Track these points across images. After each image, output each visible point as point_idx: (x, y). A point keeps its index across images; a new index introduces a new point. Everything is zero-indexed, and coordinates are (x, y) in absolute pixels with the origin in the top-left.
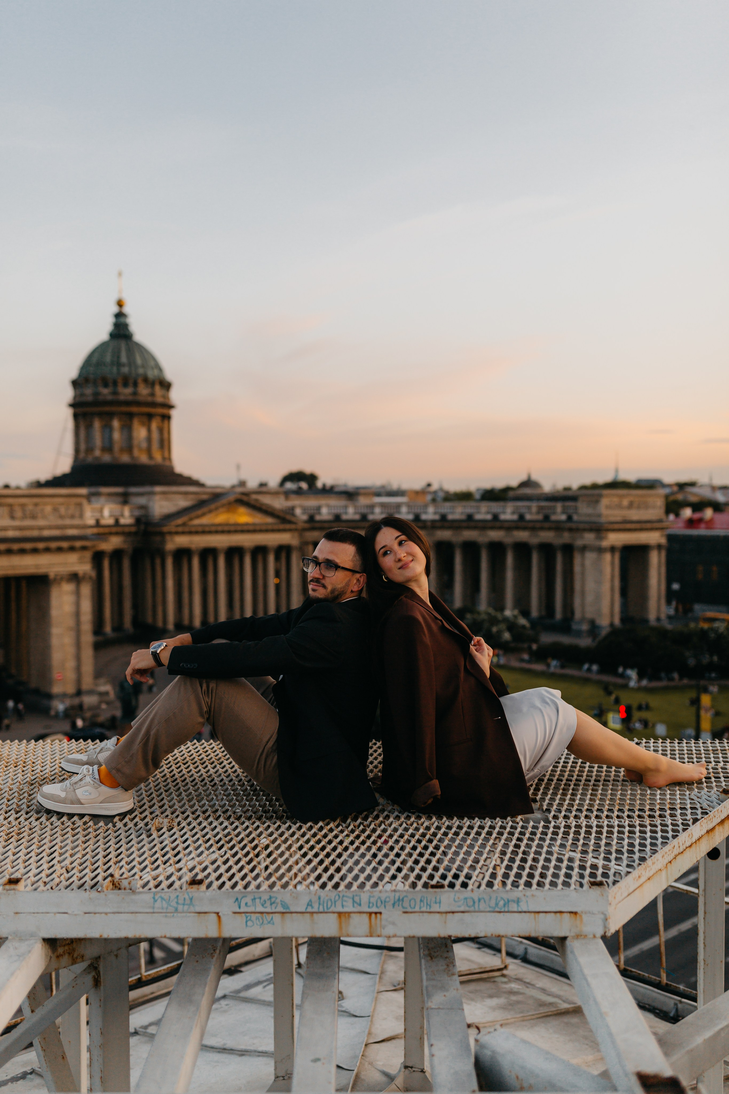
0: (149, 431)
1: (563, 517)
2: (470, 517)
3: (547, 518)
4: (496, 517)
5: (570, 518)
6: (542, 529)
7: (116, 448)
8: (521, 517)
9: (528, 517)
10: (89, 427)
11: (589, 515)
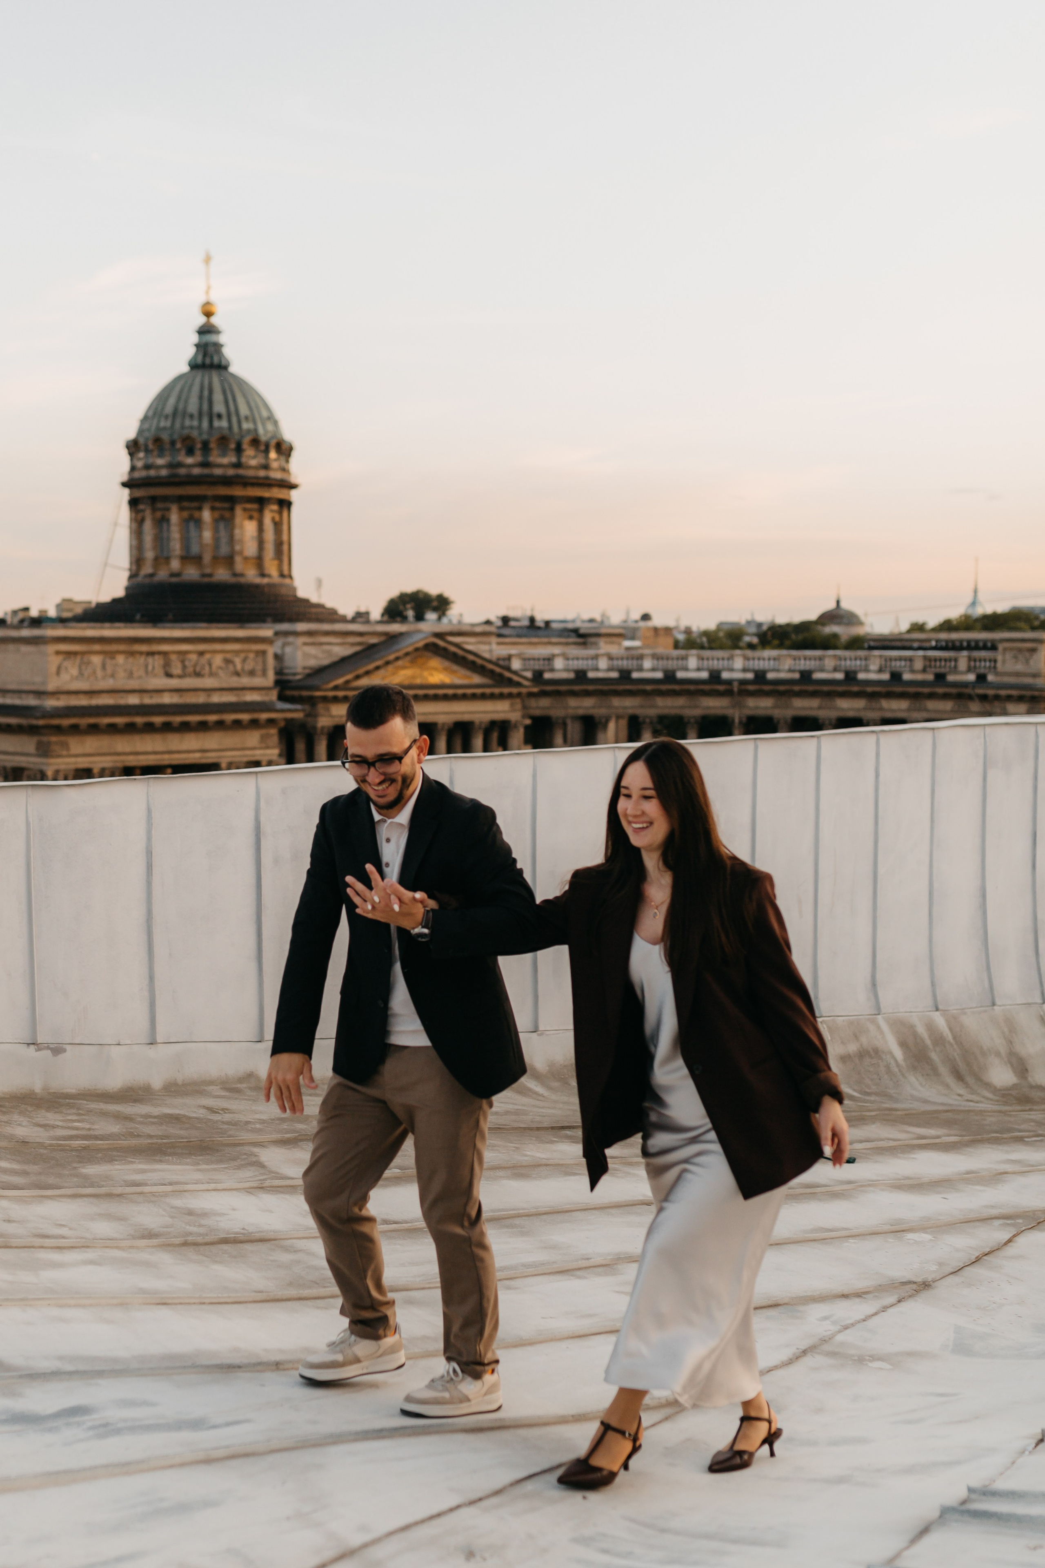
0: (261, 529)
1: (971, 677)
2: (806, 675)
3: (940, 677)
4: (850, 676)
5: (981, 678)
6: (931, 696)
7: (207, 558)
8: (896, 676)
9: (907, 676)
10: (162, 522)
11: (1017, 674)
